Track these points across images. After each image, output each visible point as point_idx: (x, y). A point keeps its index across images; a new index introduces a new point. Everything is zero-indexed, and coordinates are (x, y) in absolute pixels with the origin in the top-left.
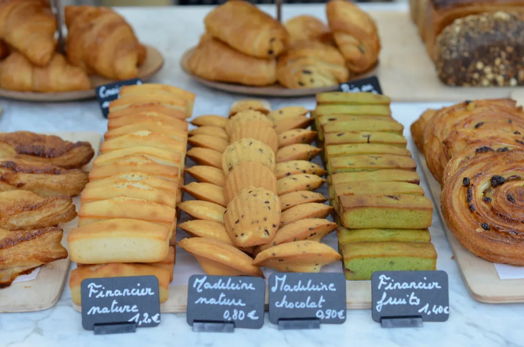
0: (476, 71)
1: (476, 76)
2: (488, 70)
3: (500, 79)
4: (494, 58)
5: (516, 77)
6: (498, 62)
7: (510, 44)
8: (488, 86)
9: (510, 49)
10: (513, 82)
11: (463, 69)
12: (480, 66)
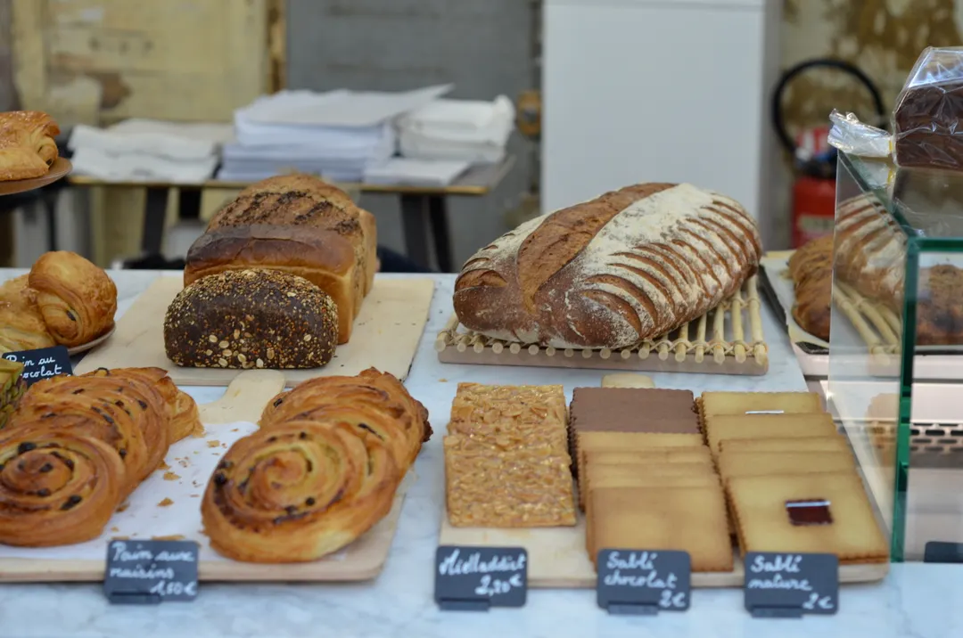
0: (209, 346)
1: (209, 352)
2: (224, 344)
3: (241, 357)
4: (232, 330)
5: (264, 356)
6: (236, 334)
7: (249, 311)
8: (227, 367)
9: (250, 318)
10: (260, 362)
11: (191, 342)
12: (213, 339)
